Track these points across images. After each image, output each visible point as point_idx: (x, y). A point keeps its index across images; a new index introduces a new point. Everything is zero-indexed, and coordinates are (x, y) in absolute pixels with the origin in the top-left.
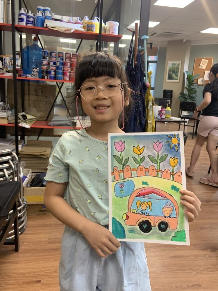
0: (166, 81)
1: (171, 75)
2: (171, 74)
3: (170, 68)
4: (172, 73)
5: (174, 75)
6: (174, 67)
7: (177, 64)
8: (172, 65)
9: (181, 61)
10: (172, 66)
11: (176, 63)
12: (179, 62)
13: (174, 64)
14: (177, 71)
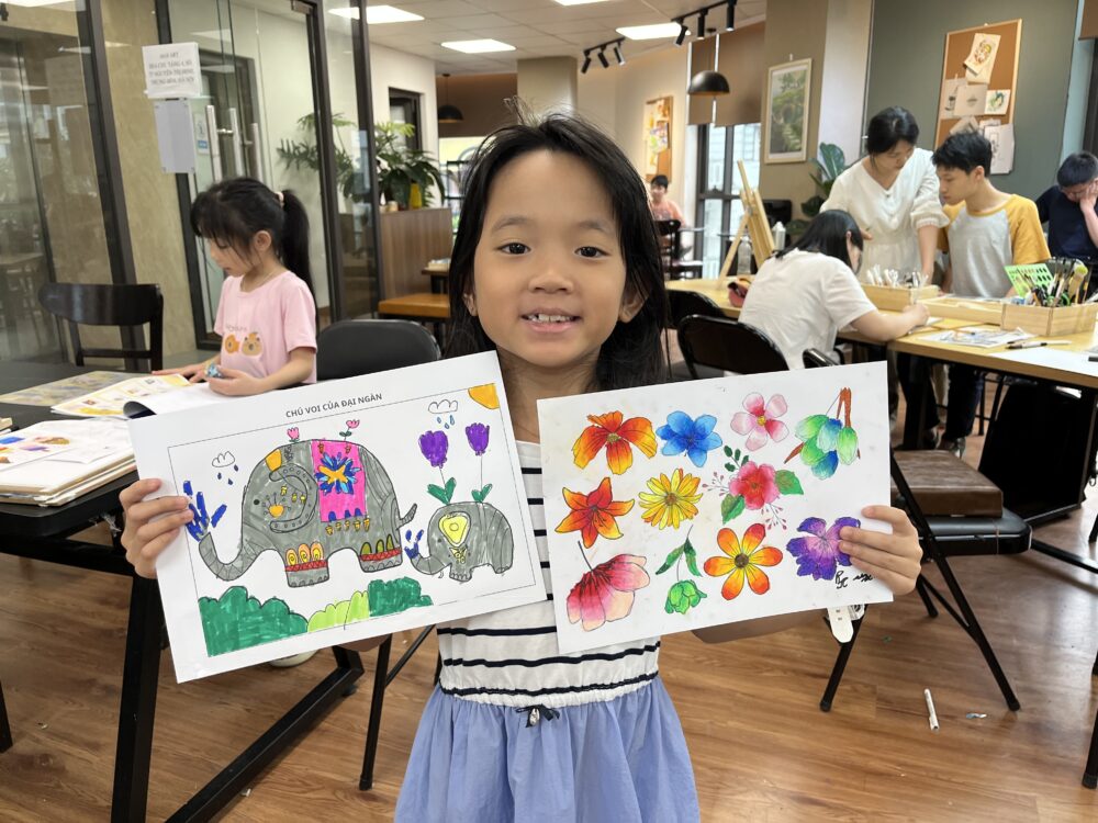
0: (766, 161)
1: (781, 133)
2: (781, 127)
3: (775, 99)
4: (782, 121)
5: (788, 131)
6: (788, 91)
7: (796, 78)
8: (781, 84)
9: (809, 61)
10: (780, 90)
11: (795, 73)
12: (805, 67)
13: (787, 79)
14: (799, 110)
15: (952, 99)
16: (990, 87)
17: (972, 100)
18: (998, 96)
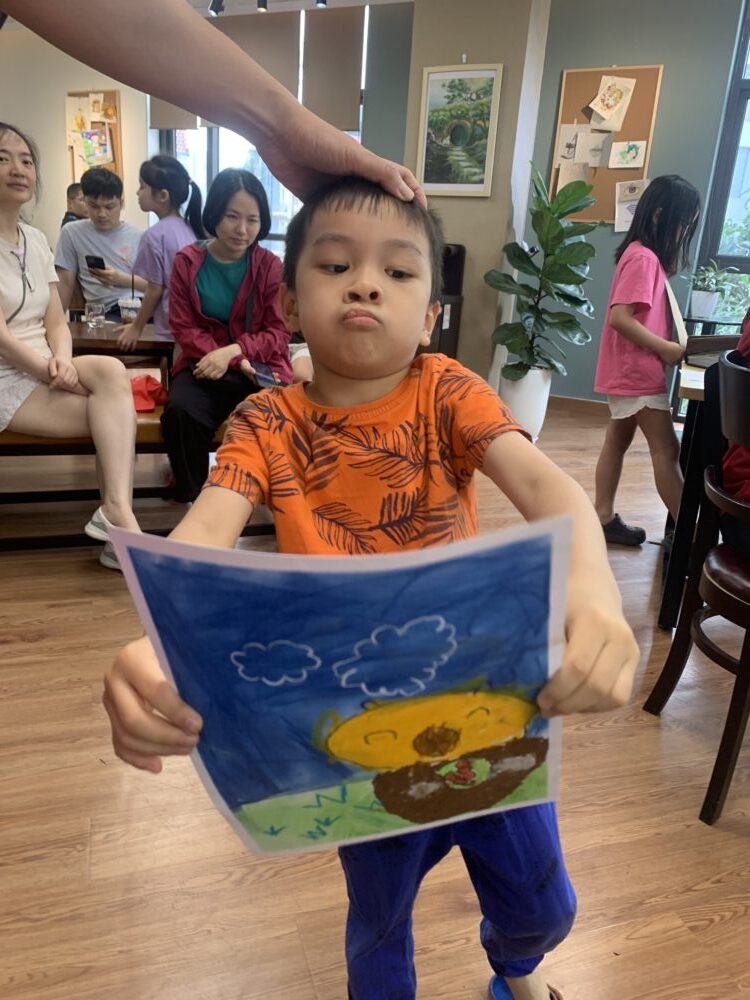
1: (445, 157)
2: (445, 149)
3: (434, 111)
4: (447, 141)
5: (458, 155)
6: (458, 102)
7: (474, 88)
8: (445, 92)
9: (500, 67)
10: (447, 100)
11: (472, 80)
13: (459, 87)
15: (570, 146)
17: (596, 150)
18: (630, 148)
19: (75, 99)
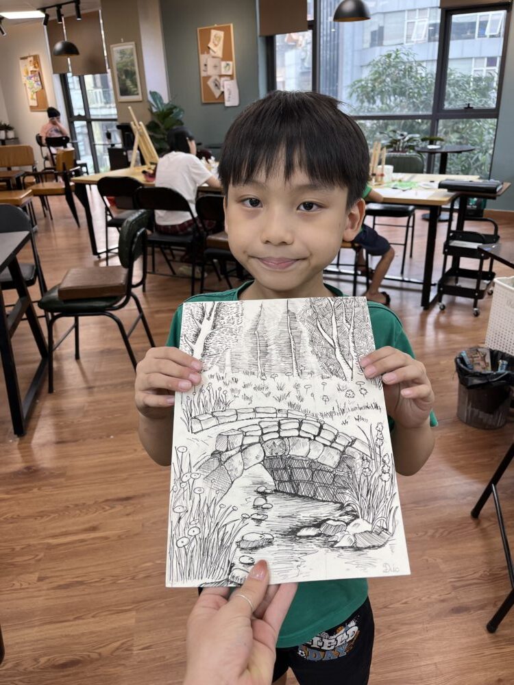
0: (119, 101)
1: (125, 84)
2: (124, 80)
3: (117, 64)
4: (124, 77)
5: (129, 83)
7: (128, 52)
8: (119, 55)
10: (120, 59)
11: (127, 49)
12: (131, 47)
13: (122, 53)
14: (133, 72)
15: (206, 65)
16: (223, 59)
17: (215, 66)
18: (228, 65)
19: (22, 61)
